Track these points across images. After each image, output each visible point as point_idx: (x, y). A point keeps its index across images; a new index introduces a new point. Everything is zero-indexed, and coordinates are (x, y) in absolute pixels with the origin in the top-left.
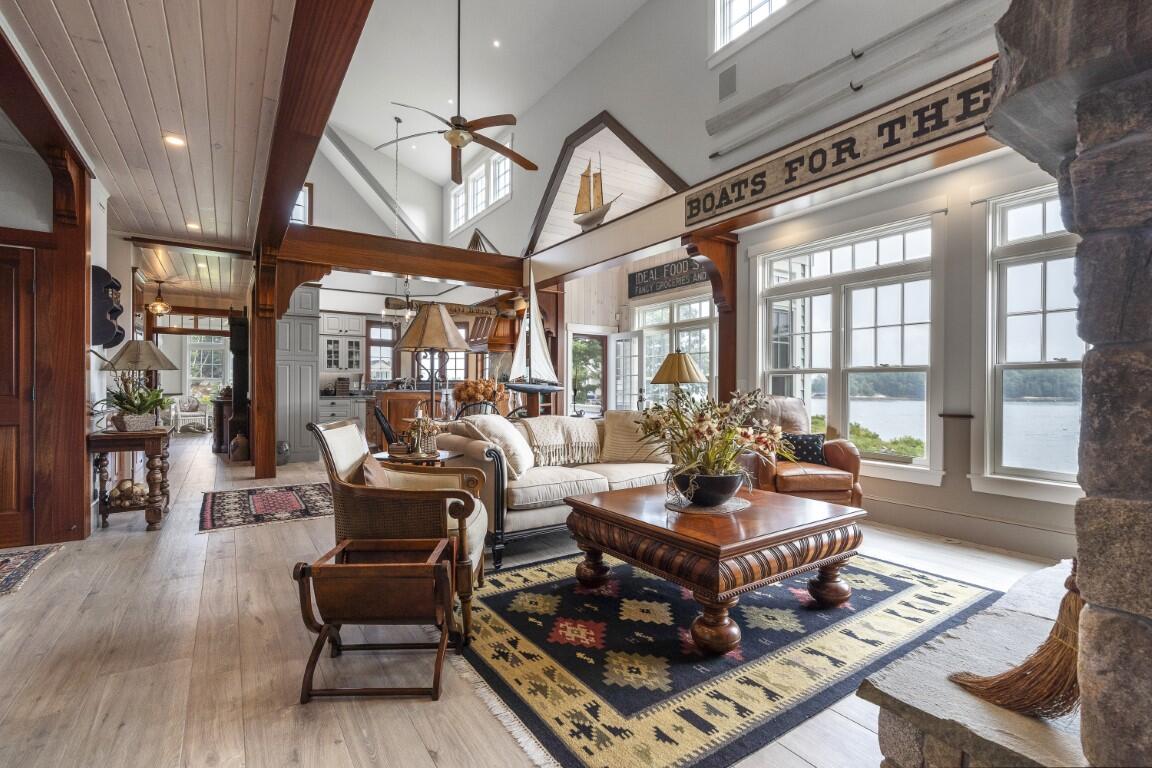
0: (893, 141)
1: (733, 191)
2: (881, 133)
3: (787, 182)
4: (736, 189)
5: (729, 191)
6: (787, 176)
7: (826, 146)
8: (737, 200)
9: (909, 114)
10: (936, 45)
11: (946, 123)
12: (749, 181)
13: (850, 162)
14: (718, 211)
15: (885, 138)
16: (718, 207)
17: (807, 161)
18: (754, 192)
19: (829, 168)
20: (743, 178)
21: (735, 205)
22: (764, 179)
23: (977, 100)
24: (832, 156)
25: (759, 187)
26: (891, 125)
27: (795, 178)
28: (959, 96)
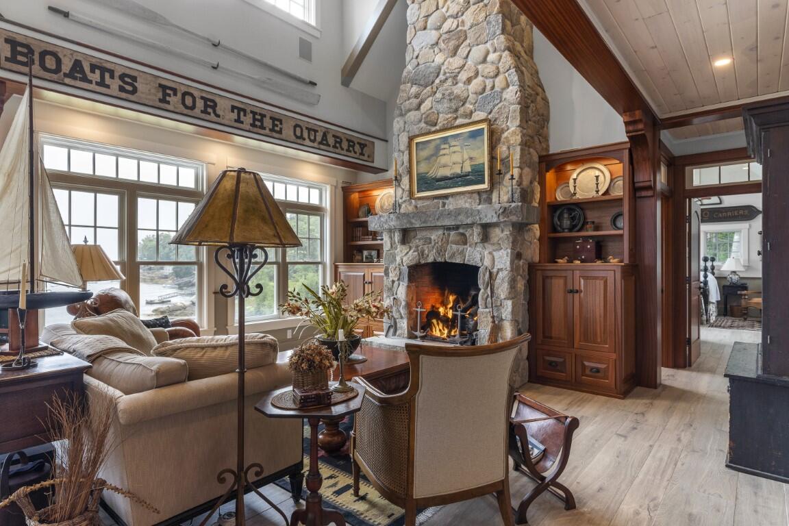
0: (238, 120)
1: (93, 71)
2: (233, 111)
3: (161, 101)
4: (98, 72)
5: (87, 68)
6: (160, 95)
7: (196, 94)
8: (97, 84)
9: (248, 111)
10: (264, 82)
11: (265, 129)
12: (117, 74)
13: (212, 117)
14: (67, 81)
15: (234, 116)
16: (66, 75)
17: (179, 95)
18: (122, 89)
19: (197, 111)
20: (108, 66)
21: (93, 87)
22: (135, 84)
23: (277, 126)
24: (200, 104)
25: (129, 88)
26: (240, 110)
27: (168, 103)
28: (271, 118)
